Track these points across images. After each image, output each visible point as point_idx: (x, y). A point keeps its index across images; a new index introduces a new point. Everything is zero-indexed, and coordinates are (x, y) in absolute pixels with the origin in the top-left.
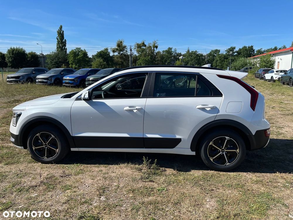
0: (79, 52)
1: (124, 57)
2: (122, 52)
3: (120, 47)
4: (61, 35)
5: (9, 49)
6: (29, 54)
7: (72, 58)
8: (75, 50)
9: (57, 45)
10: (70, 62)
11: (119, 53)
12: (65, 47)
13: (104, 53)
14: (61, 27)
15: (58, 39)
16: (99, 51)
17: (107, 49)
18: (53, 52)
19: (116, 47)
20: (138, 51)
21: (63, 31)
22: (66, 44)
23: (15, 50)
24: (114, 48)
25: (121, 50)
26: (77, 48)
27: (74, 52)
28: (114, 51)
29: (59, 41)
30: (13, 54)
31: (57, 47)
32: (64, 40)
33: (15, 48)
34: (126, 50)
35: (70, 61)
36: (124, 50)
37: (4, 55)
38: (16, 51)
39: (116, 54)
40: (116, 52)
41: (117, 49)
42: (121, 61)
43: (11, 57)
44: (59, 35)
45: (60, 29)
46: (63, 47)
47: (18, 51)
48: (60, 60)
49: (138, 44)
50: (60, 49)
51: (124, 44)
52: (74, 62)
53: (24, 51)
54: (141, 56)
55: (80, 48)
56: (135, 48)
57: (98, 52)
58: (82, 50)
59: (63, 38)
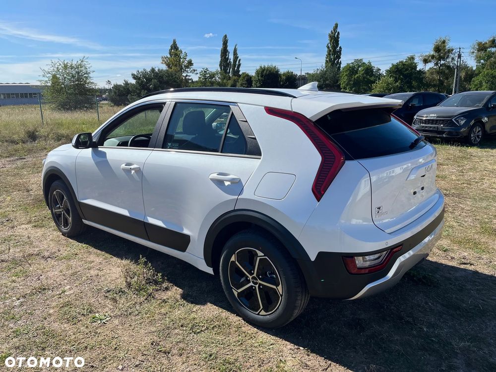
0: (359, 66)
1: (447, 71)
2: (442, 62)
3: (441, 51)
4: (335, 39)
5: (258, 68)
6: (284, 74)
7: (346, 77)
8: (352, 63)
9: (327, 58)
10: (341, 86)
11: (436, 64)
12: (338, 61)
13: (404, 65)
14: (336, 26)
15: (328, 48)
16: (395, 62)
17: (412, 58)
18: (318, 69)
19: (432, 53)
20: (478, 59)
21: (338, 33)
22: (340, 54)
23: (265, 69)
24: (427, 54)
25: (440, 58)
26: (356, 61)
27: (350, 67)
28: (426, 61)
29: (330, 51)
30: (262, 76)
31: (326, 61)
32: (338, 48)
33: (267, 66)
34: (452, 56)
35: (341, 84)
36: (448, 57)
37: (251, 78)
38: (267, 71)
39: (431, 65)
40: (430, 61)
41: (433, 57)
42: (440, 80)
43: (259, 79)
44: (331, 41)
45: (334, 30)
46: (335, 60)
47: (270, 71)
48: (327, 82)
49: (480, 44)
50: (330, 64)
51: (449, 46)
52: (347, 85)
53: (278, 71)
54: (483, 68)
55: (361, 60)
56: (473, 52)
57: (393, 64)
58: (364, 63)
59: (337, 44)
